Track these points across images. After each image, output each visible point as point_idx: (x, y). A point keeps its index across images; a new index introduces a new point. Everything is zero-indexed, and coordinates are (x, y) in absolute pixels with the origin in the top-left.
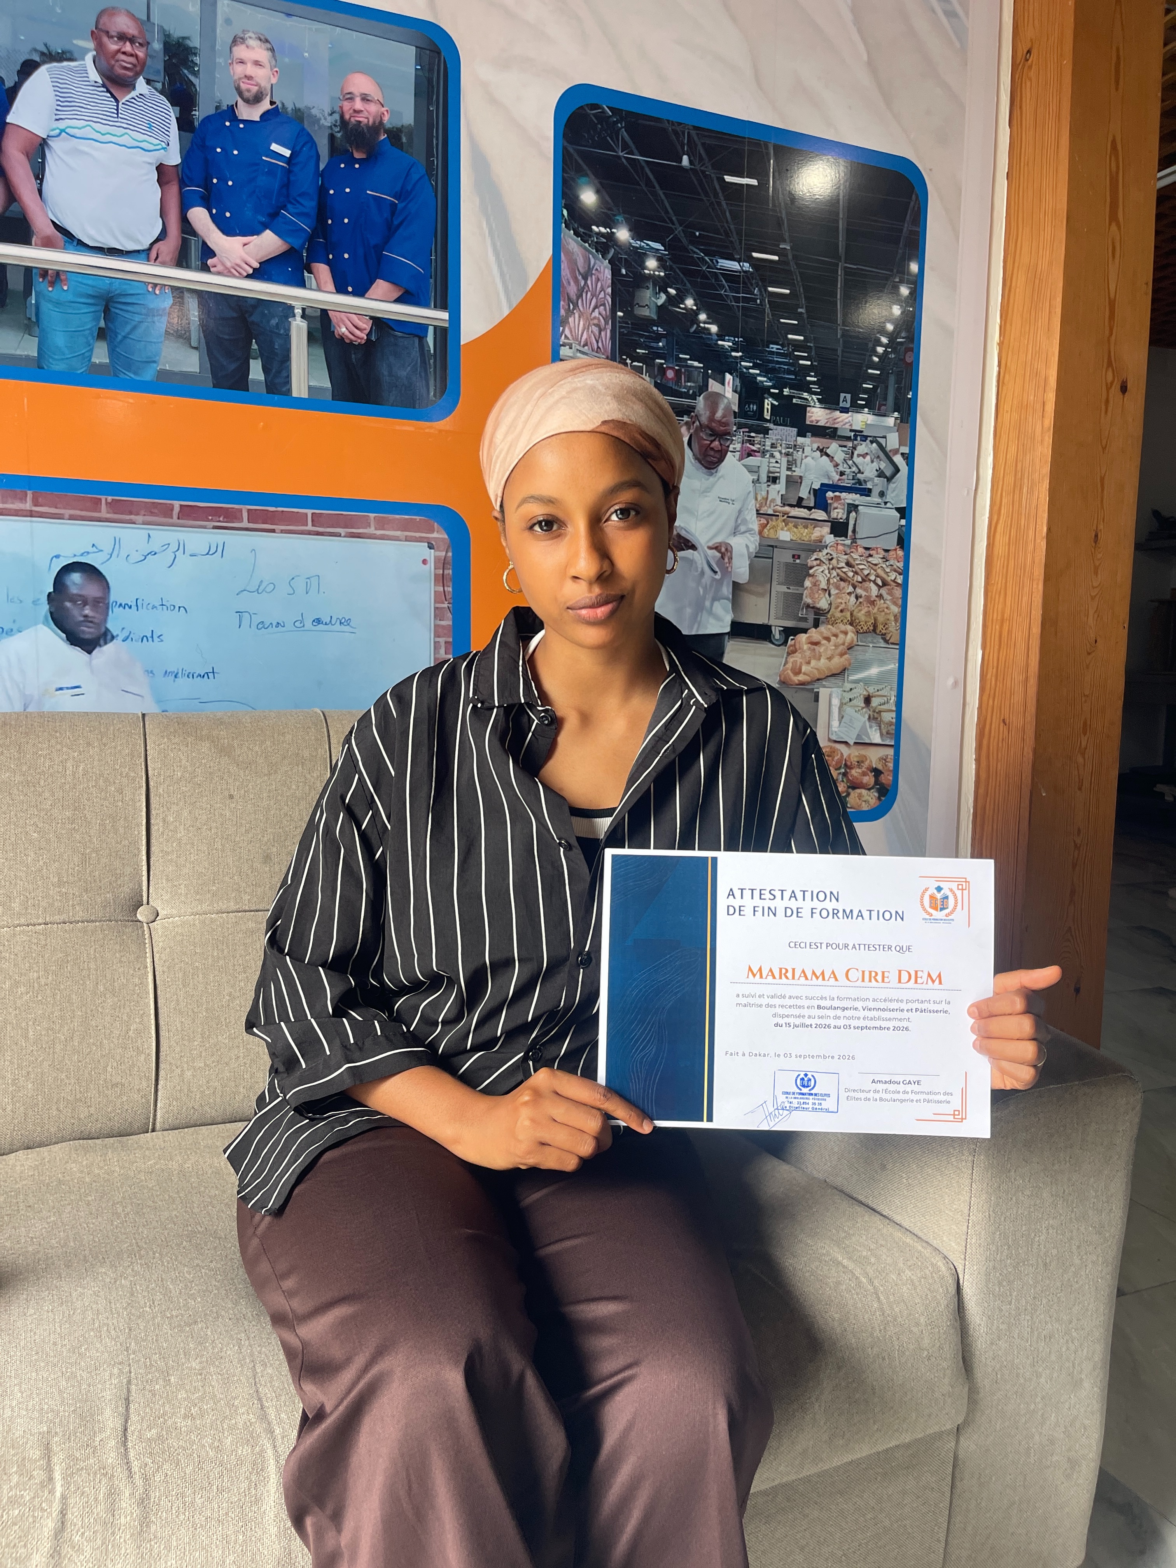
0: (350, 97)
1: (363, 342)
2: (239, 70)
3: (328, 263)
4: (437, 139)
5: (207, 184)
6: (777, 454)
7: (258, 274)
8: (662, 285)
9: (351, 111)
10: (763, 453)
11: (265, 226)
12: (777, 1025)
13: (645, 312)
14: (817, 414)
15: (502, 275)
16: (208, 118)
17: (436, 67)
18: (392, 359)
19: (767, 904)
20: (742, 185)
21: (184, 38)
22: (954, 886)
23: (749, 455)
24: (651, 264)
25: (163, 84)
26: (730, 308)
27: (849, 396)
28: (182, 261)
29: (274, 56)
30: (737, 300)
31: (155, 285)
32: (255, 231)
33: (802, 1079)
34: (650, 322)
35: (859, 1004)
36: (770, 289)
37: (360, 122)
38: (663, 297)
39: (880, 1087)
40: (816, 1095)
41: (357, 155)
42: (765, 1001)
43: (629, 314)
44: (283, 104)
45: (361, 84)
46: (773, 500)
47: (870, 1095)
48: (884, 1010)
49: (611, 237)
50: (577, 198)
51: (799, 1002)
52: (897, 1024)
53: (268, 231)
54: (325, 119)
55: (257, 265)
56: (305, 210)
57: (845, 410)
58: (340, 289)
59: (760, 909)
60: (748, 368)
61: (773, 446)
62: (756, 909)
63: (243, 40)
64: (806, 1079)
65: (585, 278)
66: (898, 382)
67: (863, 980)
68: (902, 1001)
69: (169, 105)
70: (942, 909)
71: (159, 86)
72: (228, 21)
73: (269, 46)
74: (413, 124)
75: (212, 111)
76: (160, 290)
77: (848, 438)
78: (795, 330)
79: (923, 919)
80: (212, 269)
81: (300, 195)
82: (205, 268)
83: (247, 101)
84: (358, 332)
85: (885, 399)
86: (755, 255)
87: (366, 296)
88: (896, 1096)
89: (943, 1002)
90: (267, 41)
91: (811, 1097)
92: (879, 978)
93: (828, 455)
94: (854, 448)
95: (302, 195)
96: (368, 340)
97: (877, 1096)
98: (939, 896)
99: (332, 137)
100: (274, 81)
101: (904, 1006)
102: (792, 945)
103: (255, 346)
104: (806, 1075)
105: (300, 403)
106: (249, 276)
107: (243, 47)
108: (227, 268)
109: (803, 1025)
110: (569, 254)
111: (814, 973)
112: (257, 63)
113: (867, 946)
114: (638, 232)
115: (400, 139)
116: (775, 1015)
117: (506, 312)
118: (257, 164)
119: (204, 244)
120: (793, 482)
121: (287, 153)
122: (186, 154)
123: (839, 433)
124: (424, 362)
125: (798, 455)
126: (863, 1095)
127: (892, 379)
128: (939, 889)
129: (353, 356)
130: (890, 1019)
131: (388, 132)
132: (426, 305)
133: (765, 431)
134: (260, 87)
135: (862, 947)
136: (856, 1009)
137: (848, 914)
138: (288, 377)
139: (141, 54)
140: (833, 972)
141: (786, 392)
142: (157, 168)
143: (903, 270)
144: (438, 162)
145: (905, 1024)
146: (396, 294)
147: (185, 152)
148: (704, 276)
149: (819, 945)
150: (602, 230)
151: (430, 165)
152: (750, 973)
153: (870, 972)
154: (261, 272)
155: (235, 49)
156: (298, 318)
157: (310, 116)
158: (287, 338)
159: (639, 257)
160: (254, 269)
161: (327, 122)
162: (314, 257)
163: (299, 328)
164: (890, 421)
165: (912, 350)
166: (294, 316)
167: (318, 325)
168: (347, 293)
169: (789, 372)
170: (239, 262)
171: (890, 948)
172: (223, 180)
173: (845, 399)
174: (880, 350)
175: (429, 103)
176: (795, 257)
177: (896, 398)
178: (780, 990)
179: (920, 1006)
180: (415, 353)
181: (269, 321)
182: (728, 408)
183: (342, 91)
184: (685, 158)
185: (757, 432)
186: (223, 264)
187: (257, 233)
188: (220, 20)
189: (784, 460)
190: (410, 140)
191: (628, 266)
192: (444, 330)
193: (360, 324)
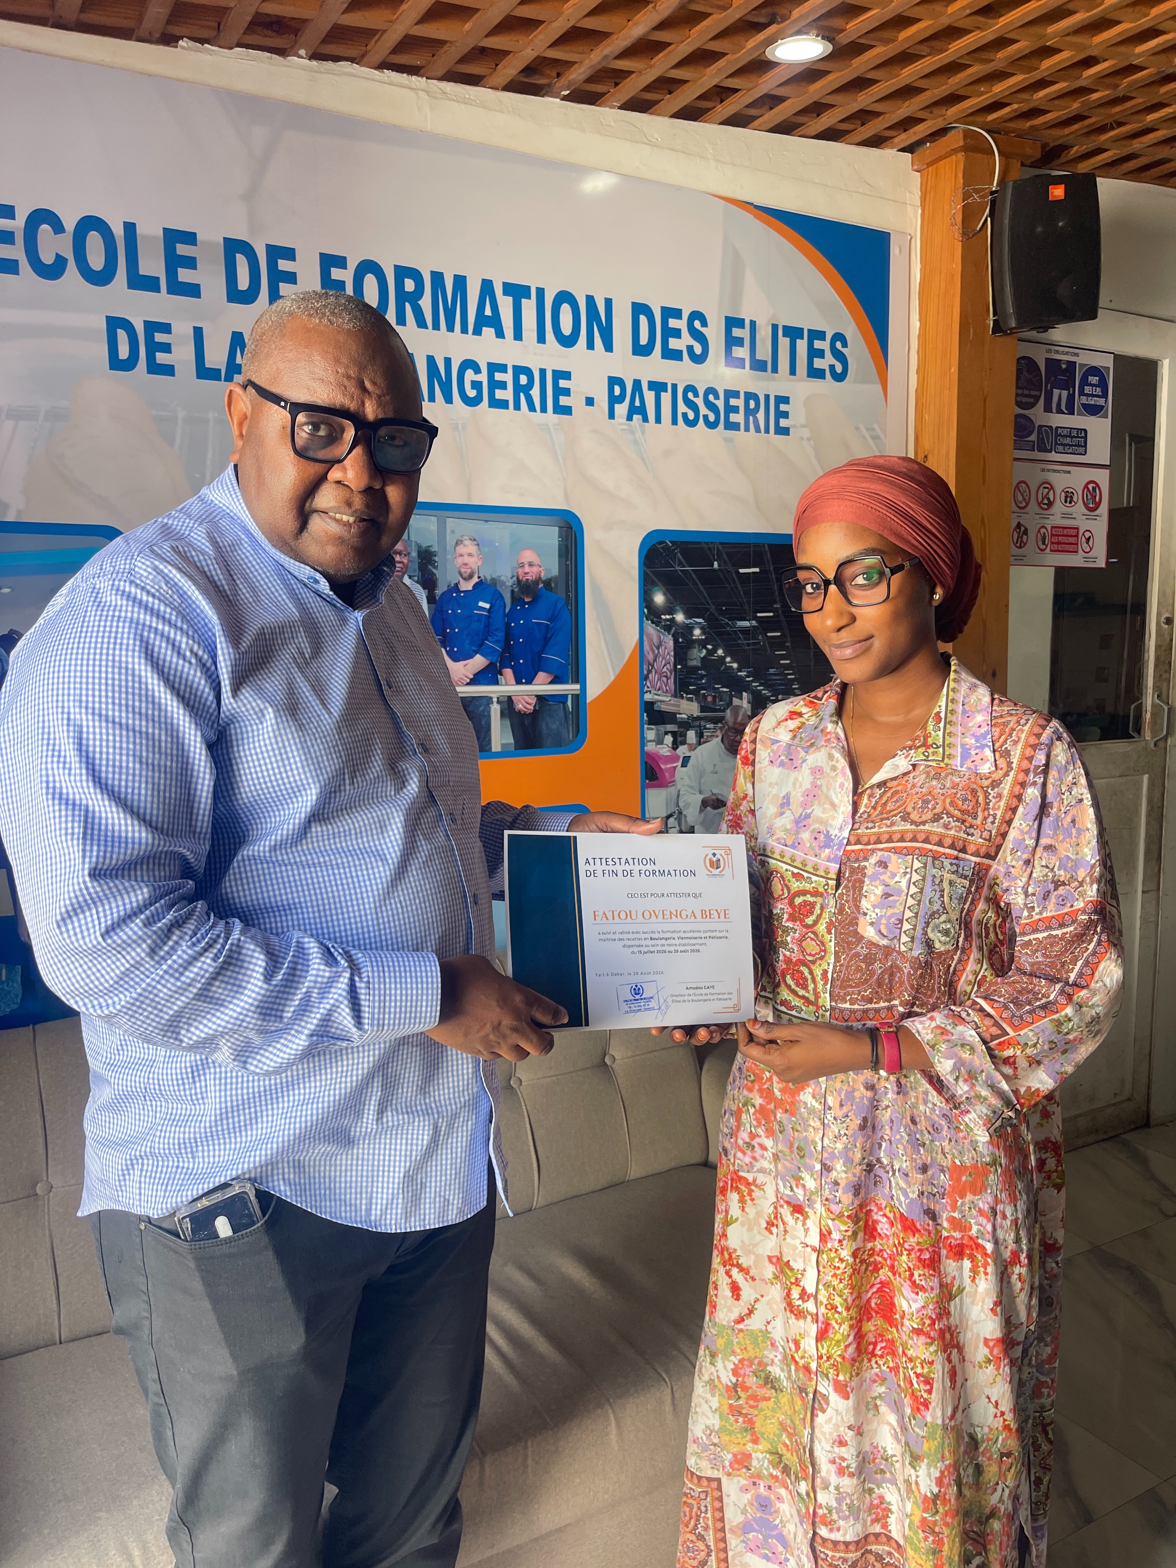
0: (522, 566)
1: (532, 711)
2: (460, 561)
3: (512, 667)
4: (571, 584)
5: (443, 633)
7: (472, 682)
8: (703, 644)
9: (523, 574)
11: (476, 652)
13: (694, 663)
15: (610, 655)
16: (443, 594)
17: (570, 537)
18: (548, 719)
20: (749, 573)
21: (429, 547)
24: (697, 632)
26: (745, 651)
29: (479, 549)
30: (748, 645)
32: (470, 655)
34: (696, 668)
36: (768, 634)
37: (528, 579)
38: (704, 651)
41: (527, 600)
43: (685, 666)
45: (528, 556)
49: (672, 620)
50: (652, 600)
53: (478, 655)
55: (472, 676)
56: (498, 639)
58: (518, 682)
60: (757, 686)
63: (462, 542)
65: (658, 648)
69: (422, 589)
72: (453, 532)
73: (476, 542)
74: (558, 574)
75: (446, 589)
78: (784, 657)
83: (465, 579)
84: (528, 706)
86: (759, 615)
87: (533, 683)
90: (475, 540)
95: (496, 630)
96: (535, 710)
99: (513, 591)
100: (479, 564)
106: (468, 684)
107: (462, 546)
110: (649, 635)
112: (470, 555)
114: (689, 615)
117: (613, 678)
118: (472, 616)
121: (487, 606)
124: (566, 718)
129: (526, 721)
131: (544, 582)
132: (567, 683)
134: (472, 569)
138: (490, 740)
144: (572, 595)
146: (550, 680)
148: (728, 634)
150: (668, 617)
154: (474, 681)
155: (457, 548)
158: (489, 716)
159: (689, 629)
160: (471, 679)
161: (509, 583)
162: (503, 666)
166: (493, 702)
168: (522, 683)
170: (463, 676)
172: (453, 629)
175: (567, 560)
176: (783, 611)
180: (561, 713)
181: (478, 708)
182: (745, 714)
183: (518, 562)
184: (716, 564)
186: (456, 680)
187: (472, 657)
190: (556, 585)
191: (683, 636)
192: (577, 696)
193: (530, 701)
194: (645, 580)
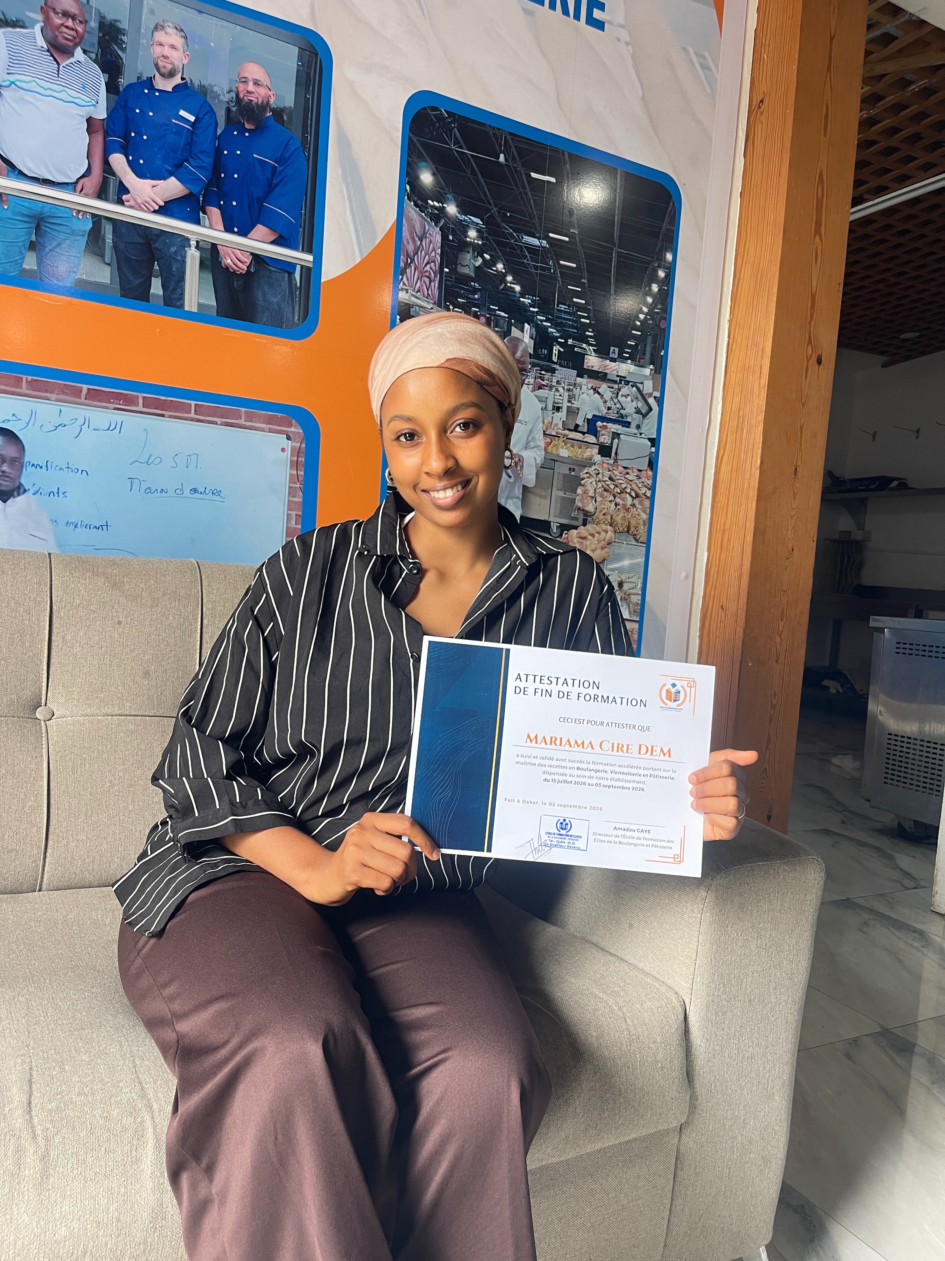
0: (245, 81)
1: (244, 272)
2: (158, 50)
3: (220, 207)
4: (311, 121)
5: (126, 136)
6: (561, 389)
7: (161, 211)
8: (479, 251)
9: (245, 91)
10: (551, 388)
11: (171, 174)
12: (545, 780)
13: (466, 271)
14: (593, 361)
15: (356, 230)
16: (130, 85)
17: (313, 65)
18: (266, 288)
19: (545, 687)
20: (544, 181)
21: (116, 21)
22: (685, 684)
23: (540, 388)
24: (472, 234)
25: (97, 55)
26: (531, 274)
27: (617, 350)
28: (102, 194)
29: (187, 43)
30: (536, 268)
31: (79, 211)
32: (162, 177)
33: (562, 823)
34: (468, 278)
35: (608, 768)
36: (561, 262)
37: (251, 101)
38: (480, 261)
39: (620, 833)
40: (571, 836)
41: (247, 126)
42: (537, 761)
43: (453, 271)
44: (191, 81)
45: (253, 71)
46: (556, 425)
47: (612, 839)
48: (626, 774)
49: (442, 210)
50: (417, 178)
51: (563, 764)
52: (635, 785)
53: (173, 178)
54: (224, 95)
55: (162, 204)
56: (204, 165)
57: (613, 360)
58: (228, 229)
59: (540, 691)
60: (542, 321)
61: (558, 382)
62: (537, 690)
63: (163, 28)
64: (564, 823)
65: (421, 240)
66: (654, 342)
67: (612, 750)
68: (640, 768)
69: (100, 72)
70: (675, 701)
71: (93, 56)
72: (152, 12)
73: (183, 34)
74: (293, 106)
75: (134, 80)
76: (82, 216)
77: (615, 382)
78: (579, 295)
79: (661, 707)
80: (125, 203)
81: (199, 152)
82: (120, 202)
83: (163, 75)
84: (240, 264)
85: (644, 354)
86: (551, 235)
87: (248, 236)
88: (631, 841)
89: (671, 771)
90: (182, 30)
91: (567, 838)
92: (625, 749)
93: (599, 394)
94: (619, 390)
95: (202, 152)
96: (248, 271)
97: (617, 840)
98: (673, 690)
99: (228, 110)
100: (185, 62)
101: (641, 772)
102: (562, 720)
103: (156, 267)
104: (564, 820)
105: (190, 316)
106: (155, 212)
107: (163, 33)
108: (138, 204)
109: (566, 782)
110: (409, 220)
111: (576, 742)
112: (173, 47)
113: (617, 725)
114: (463, 208)
115: (282, 117)
116: (544, 773)
117: (358, 260)
118: (168, 125)
119: (121, 182)
120: (572, 412)
121: (192, 119)
122: (111, 112)
123: (609, 377)
124: (291, 292)
125: (576, 391)
126: (607, 839)
127: (650, 339)
128: (674, 685)
129: (235, 283)
130: (630, 782)
131: (274, 111)
132: (295, 248)
133: (553, 371)
134: (174, 66)
135: (614, 725)
136: (606, 772)
137: (605, 700)
138: (182, 294)
139: (80, 29)
140: (591, 743)
141: (570, 342)
142: (87, 120)
143: (661, 258)
144: (311, 138)
145: (641, 786)
146: (273, 238)
147: (110, 110)
148: (512, 248)
149: (582, 721)
150: (436, 204)
151: (304, 140)
152: (528, 739)
153: (618, 745)
154: (165, 210)
155: (156, 34)
156: (193, 248)
157: (212, 92)
158: (184, 262)
159: (463, 227)
160: (160, 206)
161: (226, 98)
162: (208, 202)
163: (193, 256)
164: (647, 371)
165: (665, 319)
166: (190, 246)
167: (209, 256)
168: (234, 233)
169: (573, 327)
170: (148, 199)
171: (634, 727)
172: (139, 134)
173: (614, 351)
174: (642, 316)
175: (307, 92)
176: (581, 240)
177: (652, 354)
178: (549, 754)
179: (653, 773)
180: (285, 285)
181: (169, 249)
182: (525, 350)
183: (239, 74)
184: (502, 156)
185: (546, 371)
186: (135, 200)
187: (164, 178)
188: (145, 11)
189: (566, 394)
190: (290, 119)
191: (454, 234)
192: (309, 269)
193: (243, 258)
194: (409, 149)
